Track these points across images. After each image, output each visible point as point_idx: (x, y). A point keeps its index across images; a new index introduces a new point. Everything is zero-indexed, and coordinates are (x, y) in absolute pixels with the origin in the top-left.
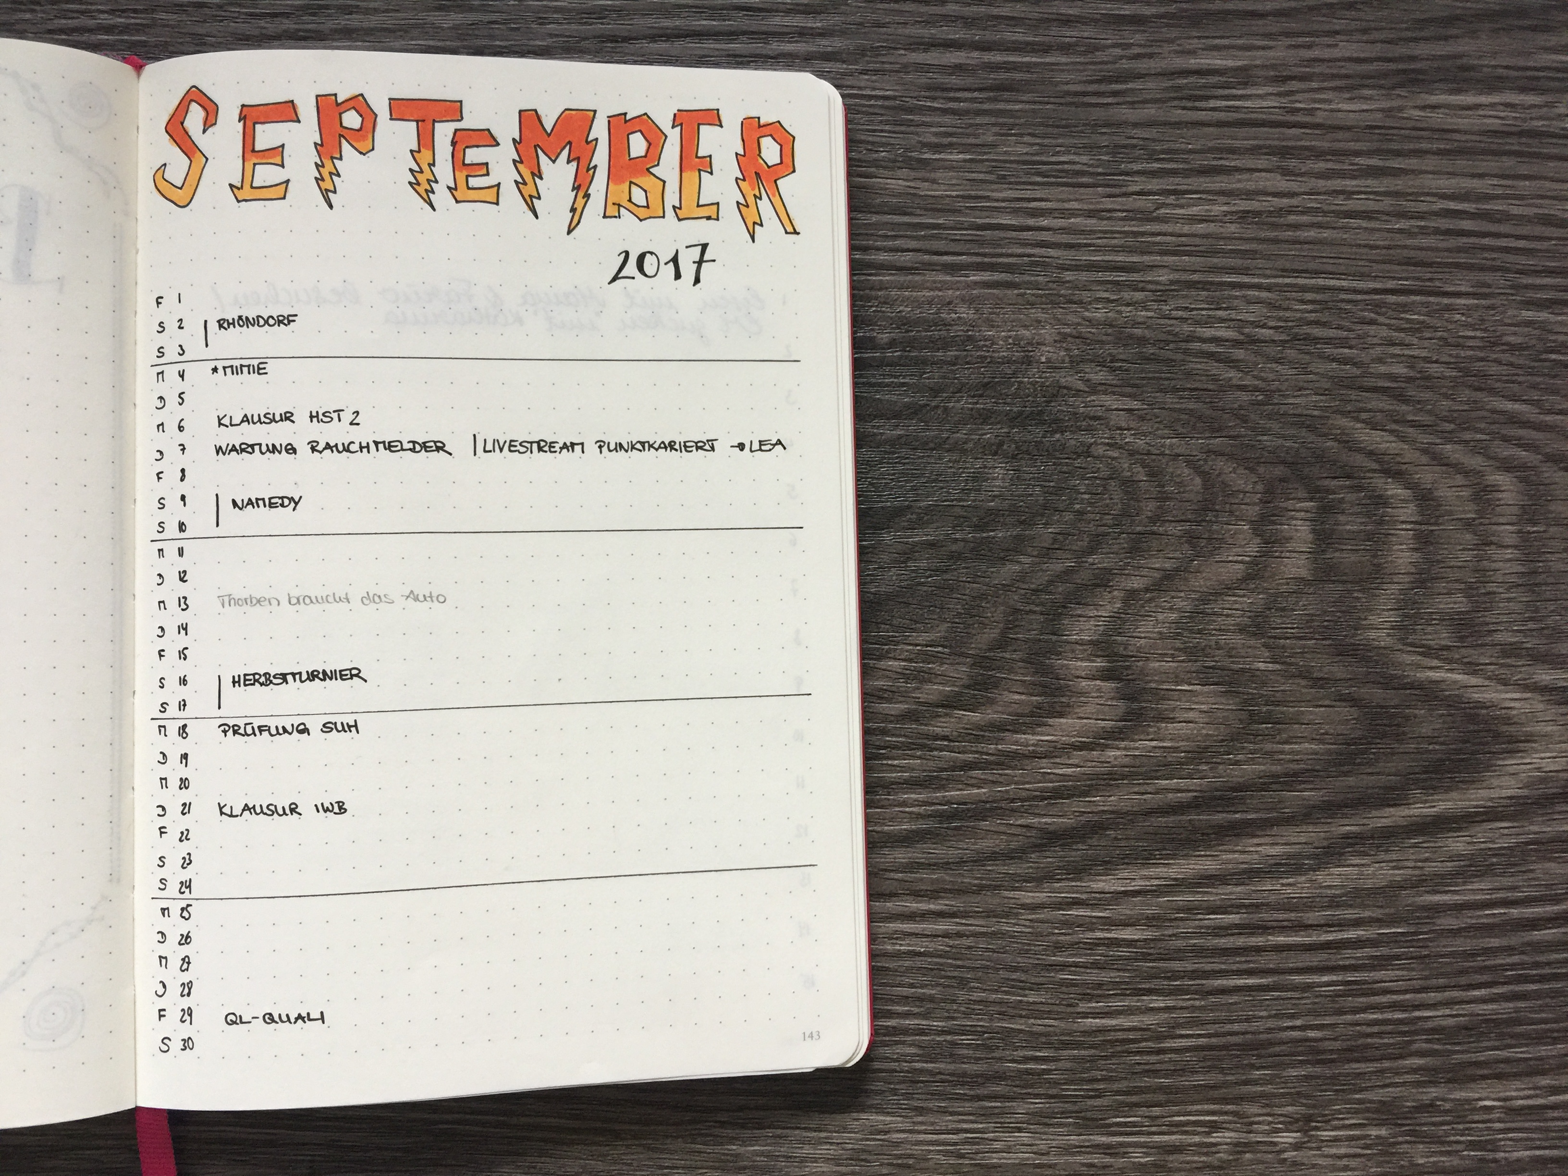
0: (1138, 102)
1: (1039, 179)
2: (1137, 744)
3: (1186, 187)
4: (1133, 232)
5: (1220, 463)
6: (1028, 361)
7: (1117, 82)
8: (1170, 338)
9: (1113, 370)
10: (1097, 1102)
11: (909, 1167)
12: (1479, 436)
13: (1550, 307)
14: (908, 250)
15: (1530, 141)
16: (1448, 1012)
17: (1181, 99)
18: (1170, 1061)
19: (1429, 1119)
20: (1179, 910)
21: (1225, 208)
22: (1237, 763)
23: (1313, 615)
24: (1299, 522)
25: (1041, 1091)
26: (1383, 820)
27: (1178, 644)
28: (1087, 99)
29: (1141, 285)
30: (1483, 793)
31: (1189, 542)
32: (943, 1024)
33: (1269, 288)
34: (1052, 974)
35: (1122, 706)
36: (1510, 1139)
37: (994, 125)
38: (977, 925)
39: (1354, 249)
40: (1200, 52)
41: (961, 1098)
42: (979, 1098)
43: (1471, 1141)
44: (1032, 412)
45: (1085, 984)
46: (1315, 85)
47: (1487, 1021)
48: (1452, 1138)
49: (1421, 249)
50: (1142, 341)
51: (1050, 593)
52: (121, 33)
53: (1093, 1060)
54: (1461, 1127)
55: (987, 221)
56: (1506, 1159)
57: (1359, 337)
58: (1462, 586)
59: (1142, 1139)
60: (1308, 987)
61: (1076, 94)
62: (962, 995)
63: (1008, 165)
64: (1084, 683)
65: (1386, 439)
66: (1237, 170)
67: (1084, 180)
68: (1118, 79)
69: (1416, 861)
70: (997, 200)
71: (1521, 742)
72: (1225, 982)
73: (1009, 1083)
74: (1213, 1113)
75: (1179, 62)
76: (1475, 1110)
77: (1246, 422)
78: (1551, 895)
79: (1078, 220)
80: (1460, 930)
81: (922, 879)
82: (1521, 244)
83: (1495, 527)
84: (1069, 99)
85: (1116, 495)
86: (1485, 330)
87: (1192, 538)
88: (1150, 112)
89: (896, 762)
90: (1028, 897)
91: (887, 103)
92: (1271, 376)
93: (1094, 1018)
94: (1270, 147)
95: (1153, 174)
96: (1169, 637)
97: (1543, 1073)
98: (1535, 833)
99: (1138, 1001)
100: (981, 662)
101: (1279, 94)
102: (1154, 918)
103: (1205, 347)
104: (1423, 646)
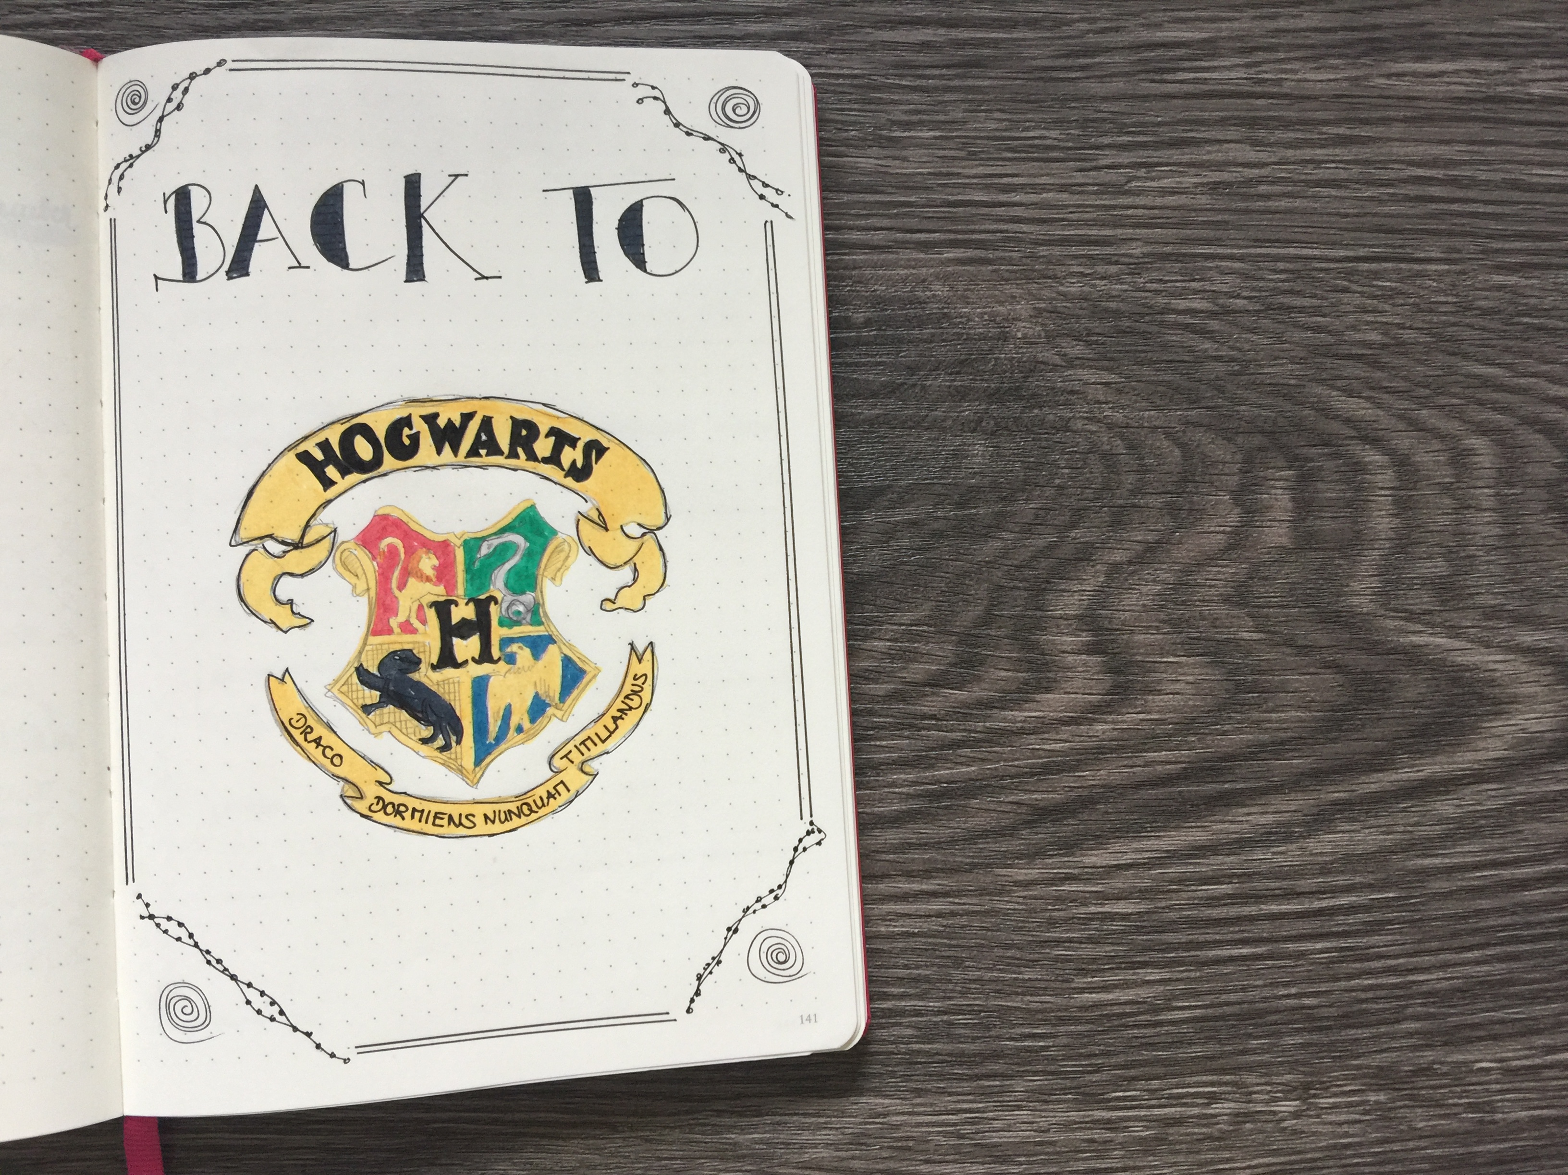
0: (1106, 76)
1: (1009, 155)
2: (1125, 717)
3: (1156, 160)
4: (1104, 206)
5: (1199, 435)
6: (1004, 337)
7: (1085, 56)
8: (1146, 310)
9: (1089, 344)
10: (1095, 1077)
11: (909, 1149)
12: (1455, 401)
13: (1519, 271)
14: (882, 229)
15: (1494, 106)
16: (1441, 975)
17: (1148, 72)
18: (1168, 1034)
19: (1427, 1083)
20: (1172, 882)
21: (1195, 180)
22: (1225, 733)
23: (1294, 583)
24: (1280, 491)
25: (1040, 1068)
26: (1373, 786)
27: (1162, 616)
28: (1054, 74)
29: (1115, 258)
30: (1469, 756)
31: (1170, 514)
32: (939, 1004)
33: (1241, 259)
34: (1048, 951)
35: (1108, 680)
36: (1508, 1100)
37: (963, 101)
38: (970, 903)
39: (1325, 218)
40: (1166, 25)
41: (960, 1078)
42: (979, 1077)
43: (1469, 1103)
44: (1010, 389)
45: (1080, 959)
46: (1282, 55)
47: (1481, 983)
48: (1450, 1101)
49: (1391, 216)
50: (1117, 314)
51: (1036, 569)
52: (76, 28)
53: (1090, 1034)
54: (1458, 1089)
55: (960, 197)
56: (1504, 1120)
57: (1333, 305)
58: (1443, 550)
59: (1143, 1113)
60: (1302, 955)
61: (1045, 69)
62: (957, 974)
63: (979, 142)
64: (1070, 658)
65: (1362, 406)
66: (1208, 141)
67: (1054, 154)
68: (1087, 53)
69: (1405, 825)
70: (969, 177)
71: (1507, 703)
72: (1219, 952)
73: (1007, 1060)
74: (1212, 1084)
75: (1145, 35)
76: (1471, 1071)
77: (1223, 392)
78: (1540, 855)
79: (1051, 195)
80: (1451, 892)
81: (913, 860)
82: (1490, 209)
83: (1472, 491)
84: (1037, 74)
85: (1096, 470)
86: (1457, 295)
87: (1172, 510)
88: (1118, 85)
89: (884, 743)
90: (1021, 874)
91: (855, 82)
92: (1247, 347)
93: (1091, 993)
94: (1237, 118)
95: (1123, 147)
96: (1153, 610)
97: (1539, 1032)
98: (1521, 794)
99: (1134, 974)
100: (967, 639)
101: (1247, 66)
102: (1146, 891)
103: (1181, 318)
104: (1406, 611)
